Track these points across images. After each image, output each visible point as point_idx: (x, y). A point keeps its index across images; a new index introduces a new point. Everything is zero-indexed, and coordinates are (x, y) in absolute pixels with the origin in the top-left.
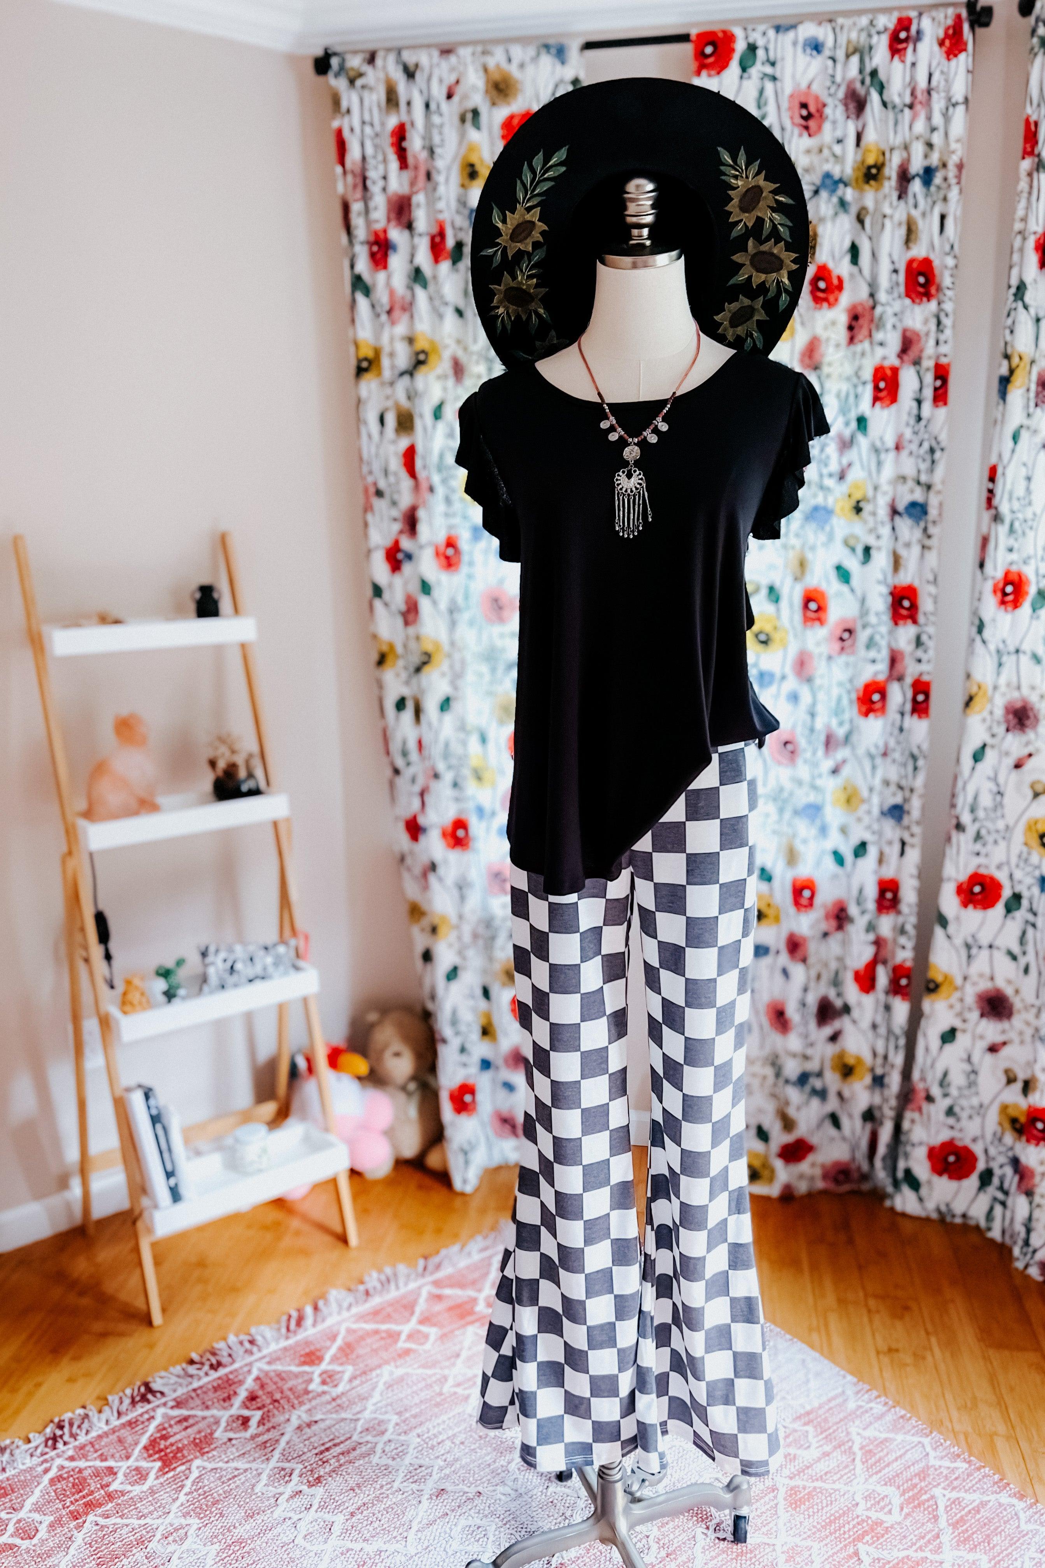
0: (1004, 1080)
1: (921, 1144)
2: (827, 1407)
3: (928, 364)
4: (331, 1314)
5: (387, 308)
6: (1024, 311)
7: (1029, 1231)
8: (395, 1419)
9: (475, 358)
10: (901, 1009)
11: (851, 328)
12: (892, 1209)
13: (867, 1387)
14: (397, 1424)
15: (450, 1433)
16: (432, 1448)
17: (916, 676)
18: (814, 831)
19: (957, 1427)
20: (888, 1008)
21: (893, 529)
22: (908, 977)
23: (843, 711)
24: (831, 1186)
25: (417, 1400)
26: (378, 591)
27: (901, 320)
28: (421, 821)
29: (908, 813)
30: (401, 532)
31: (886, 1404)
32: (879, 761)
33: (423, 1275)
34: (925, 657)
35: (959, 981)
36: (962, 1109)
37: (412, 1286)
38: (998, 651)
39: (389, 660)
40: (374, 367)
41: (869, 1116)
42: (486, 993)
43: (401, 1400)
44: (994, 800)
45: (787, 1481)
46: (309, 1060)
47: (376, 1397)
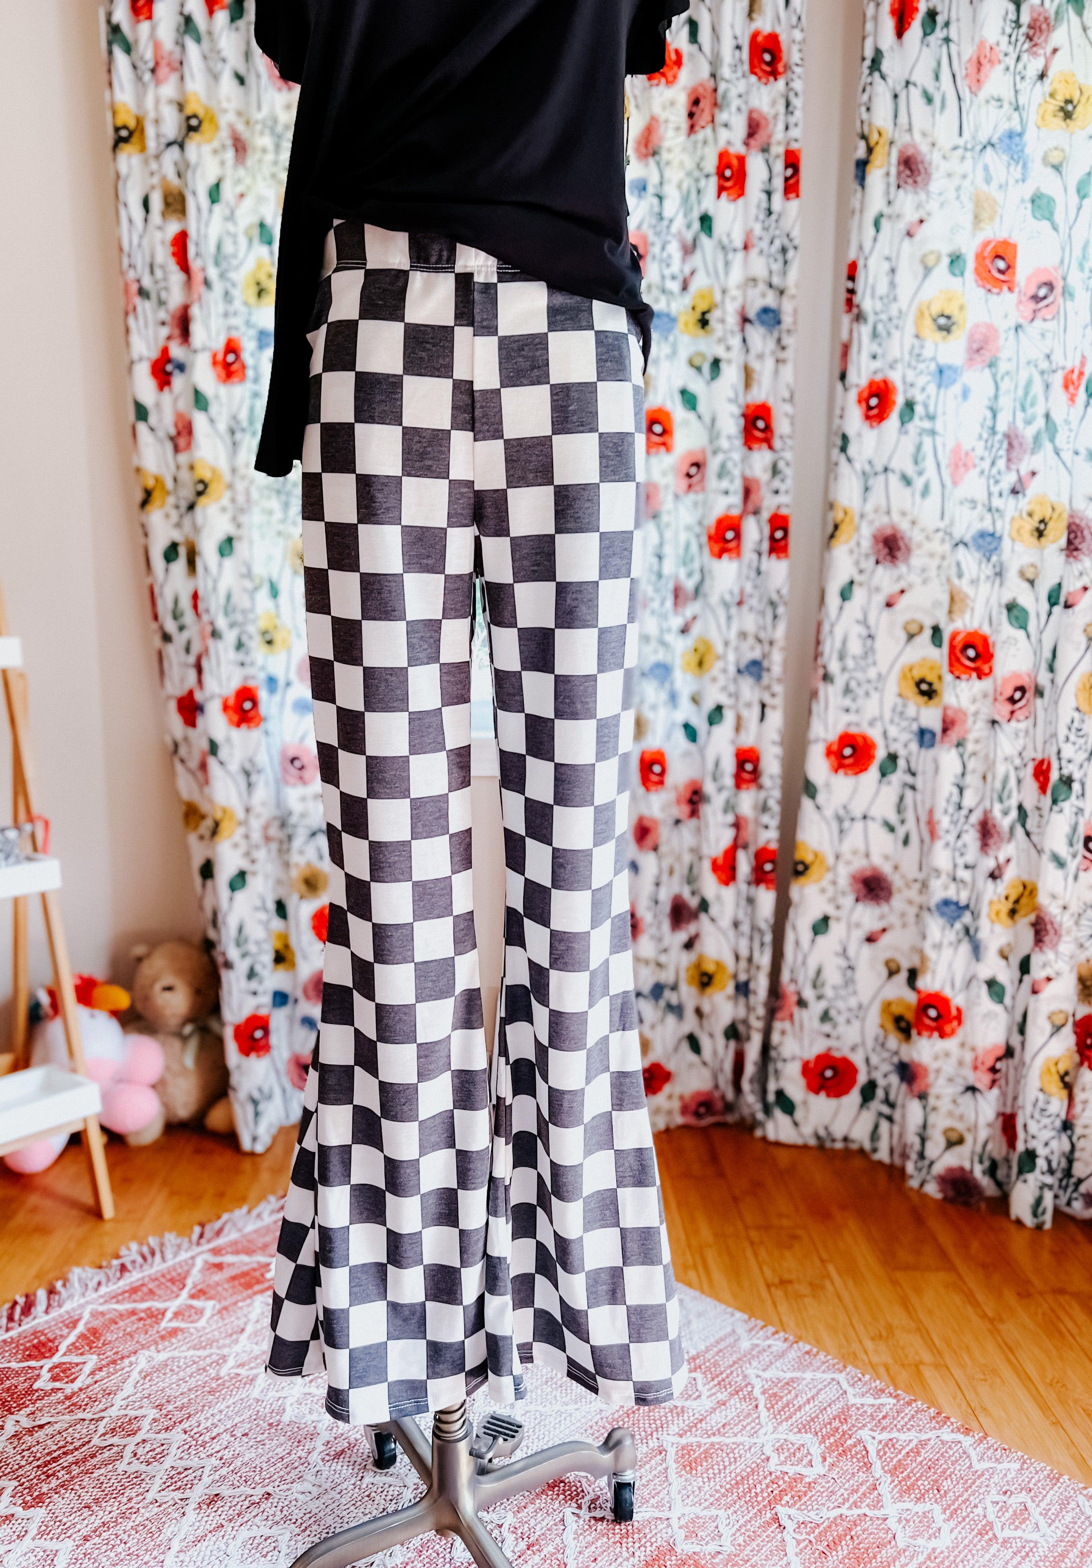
0: (884, 972)
1: (794, 1058)
2: (715, 1349)
3: (778, 150)
4: (71, 1297)
5: (151, 65)
6: (882, 82)
7: (923, 1140)
8: (153, 1413)
9: (258, 127)
10: (766, 898)
11: (691, 115)
12: (764, 1139)
13: (760, 1323)
14: (155, 1420)
15: (229, 1424)
16: (203, 1445)
17: (772, 511)
18: (663, 696)
19: (875, 1359)
20: (751, 901)
21: (744, 340)
22: (772, 861)
23: (692, 560)
24: (691, 1120)
25: (184, 1388)
26: (142, 413)
27: (746, 103)
28: (198, 696)
29: (768, 670)
30: (169, 338)
31: (786, 1340)
32: (734, 610)
33: (198, 1244)
34: (783, 488)
35: (831, 860)
36: (839, 1012)
37: (184, 1256)
38: (864, 473)
39: (156, 495)
40: (135, 139)
41: (733, 1033)
42: (281, 909)
43: (163, 1390)
44: (864, 645)
45: (676, 1439)
46: (52, 994)
47: (128, 1388)
